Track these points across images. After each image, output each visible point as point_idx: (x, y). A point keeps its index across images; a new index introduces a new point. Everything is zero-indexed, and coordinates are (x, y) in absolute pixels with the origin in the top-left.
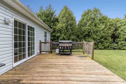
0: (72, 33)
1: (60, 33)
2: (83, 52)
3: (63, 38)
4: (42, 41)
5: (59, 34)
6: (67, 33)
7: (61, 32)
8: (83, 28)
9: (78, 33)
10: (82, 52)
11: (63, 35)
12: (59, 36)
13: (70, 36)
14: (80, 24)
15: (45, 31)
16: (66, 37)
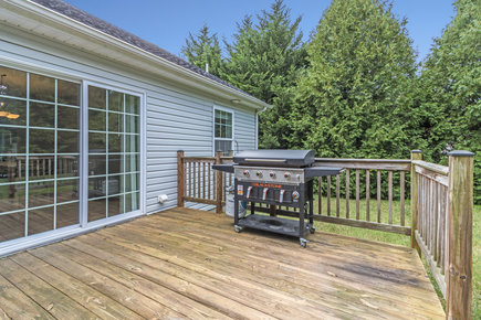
0: (382, 112)
1: (314, 116)
2: (408, 232)
3: (323, 139)
4: (186, 155)
5: (306, 120)
6: (347, 112)
7: (316, 111)
8: (467, 76)
9: (427, 109)
10: (396, 230)
11: (324, 124)
12: (308, 129)
13: (366, 126)
14: (441, 53)
15: (215, 107)
16: (343, 134)
